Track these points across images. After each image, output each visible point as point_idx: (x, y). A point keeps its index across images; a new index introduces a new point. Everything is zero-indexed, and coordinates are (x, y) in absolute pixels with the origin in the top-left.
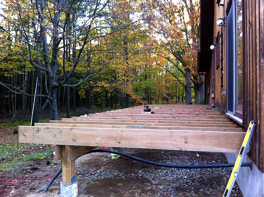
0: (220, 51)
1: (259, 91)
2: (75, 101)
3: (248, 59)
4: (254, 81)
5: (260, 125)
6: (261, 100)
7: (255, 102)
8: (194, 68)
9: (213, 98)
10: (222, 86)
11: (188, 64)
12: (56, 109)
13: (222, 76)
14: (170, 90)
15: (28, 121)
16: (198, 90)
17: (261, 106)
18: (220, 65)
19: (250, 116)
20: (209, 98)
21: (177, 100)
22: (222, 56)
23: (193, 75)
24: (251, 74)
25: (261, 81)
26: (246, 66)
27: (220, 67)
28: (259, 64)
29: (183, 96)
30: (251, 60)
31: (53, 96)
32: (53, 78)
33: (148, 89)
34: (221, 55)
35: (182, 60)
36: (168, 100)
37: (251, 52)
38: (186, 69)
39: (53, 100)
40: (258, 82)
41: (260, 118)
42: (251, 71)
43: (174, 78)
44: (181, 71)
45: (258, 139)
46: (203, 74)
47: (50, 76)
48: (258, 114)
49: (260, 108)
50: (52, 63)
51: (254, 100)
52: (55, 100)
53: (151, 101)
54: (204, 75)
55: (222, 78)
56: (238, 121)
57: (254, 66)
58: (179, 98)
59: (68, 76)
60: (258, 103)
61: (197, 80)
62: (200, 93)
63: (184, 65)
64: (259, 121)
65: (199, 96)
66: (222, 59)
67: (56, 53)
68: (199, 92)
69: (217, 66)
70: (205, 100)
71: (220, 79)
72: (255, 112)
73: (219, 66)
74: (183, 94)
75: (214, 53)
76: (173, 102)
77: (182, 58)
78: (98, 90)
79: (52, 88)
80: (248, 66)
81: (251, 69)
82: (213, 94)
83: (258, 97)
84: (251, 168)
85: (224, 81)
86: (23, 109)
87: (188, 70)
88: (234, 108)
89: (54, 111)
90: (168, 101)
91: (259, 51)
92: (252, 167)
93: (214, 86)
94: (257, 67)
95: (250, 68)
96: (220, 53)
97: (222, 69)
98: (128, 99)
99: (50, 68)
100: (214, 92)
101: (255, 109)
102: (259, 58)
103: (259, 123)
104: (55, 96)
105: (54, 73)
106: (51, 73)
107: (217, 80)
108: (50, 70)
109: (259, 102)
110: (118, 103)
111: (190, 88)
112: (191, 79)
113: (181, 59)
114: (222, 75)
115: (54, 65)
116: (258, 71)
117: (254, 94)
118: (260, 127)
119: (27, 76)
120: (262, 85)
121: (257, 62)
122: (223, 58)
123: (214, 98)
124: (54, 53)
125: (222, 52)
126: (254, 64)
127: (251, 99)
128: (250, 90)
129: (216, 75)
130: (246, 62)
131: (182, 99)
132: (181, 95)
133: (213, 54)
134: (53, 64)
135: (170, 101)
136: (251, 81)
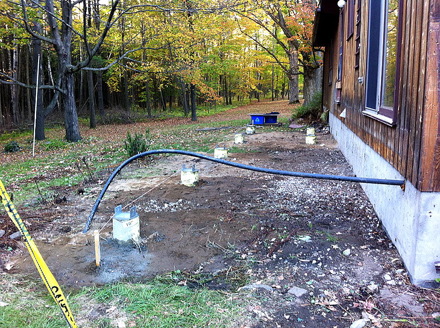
0: (356, 9)
1: (423, 72)
2: (101, 97)
3: (408, 22)
4: (417, 56)
5: (422, 123)
6: (427, 85)
7: (415, 89)
8: (305, 39)
9: (338, 89)
10: (357, 69)
11: (296, 32)
12: (74, 109)
13: (357, 52)
14: (262, 78)
15: (24, 130)
16: (310, 78)
17: (426, 94)
18: (355, 33)
19: (405, 112)
20: (331, 90)
21: (274, 96)
22: (359, 18)
23: (302, 53)
24: (412, 47)
25: (428, 56)
26: (403, 33)
27: (355, 37)
28: (426, 30)
29: (283, 89)
30: (412, 24)
31: (67, 87)
32: (65, 56)
33: (225, 77)
34: (356, 16)
35: (285, 26)
36: (258, 96)
37: (413, 10)
38: (291, 42)
39: (68, 94)
40: (423, 58)
41: (423, 113)
42: (411, 42)
43: (269, 57)
44: (283, 45)
45: (417, 144)
46: (319, 50)
47: (61, 52)
48: (420, 107)
49: (424, 98)
50: (62, 30)
51: (415, 86)
52: (71, 95)
53: (230, 97)
54: (322, 51)
55: (358, 55)
56: (384, 121)
57: (418, 34)
58: (277, 91)
59: (93, 53)
60: (420, 91)
61: (308, 60)
62: (313, 84)
63: (288, 34)
64: (421, 118)
65: (311, 88)
66: (359, 23)
67: (69, 10)
68: (311, 82)
69: (348, 35)
70: (323, 95)
71: (354, 57)
72: (414, 105)
73: (352, 35)
74: (284, 85)
75: (343, 14)
76: (267, 98)
77: (285, 23)
78: (142, 78)
79: (65, 74)
80: (408, 33)
81: (412, 38)
82: (340, 82)
83: (422, 82)
84: (403, 189)
85: (360, 60)
86: (14, 112)
87: (294, 44)
88: (378, 101)
89: (70, 113)
90: (258, 98)
91: (428, 9)
92: (405, 186)
93: (342, 69)
94: (423, 34)
95: (410, 37)
96: (356, 13)
97: (358, 40)
98: (193, 94)
99: (59, 38)
100: (341, 80)
101: (415, 101)
102: (427, 20)
103: (420, 120)
104: (71, 88)
105: (66, 47)
106: (61, 47)
107: (347, 59)
108: (60, 43)
109: (423, 90)
110: (174, 102)
111: (297, 74)
112: (299, 60)
113: (282, 24)
114: (358, 50)
115: (67, 33)
116: (424, 42)
117: (416, 76)
118: (422, 127)
119: (17, 54)
120: (429, 63)
121: (424, 26)
122: (360, 21)
123: (341, 89)
124: (66, 12)
125: (359, 11)
126: (418, 30)
127: (410, 84)
128: (408, 71)
129: (347, 50)
130: (404, 27)
131: (282, 93)
132: (280, 87)
133: (341, 15)
134: (64, 31)
135: (261, 97)
136: (410, 58)
